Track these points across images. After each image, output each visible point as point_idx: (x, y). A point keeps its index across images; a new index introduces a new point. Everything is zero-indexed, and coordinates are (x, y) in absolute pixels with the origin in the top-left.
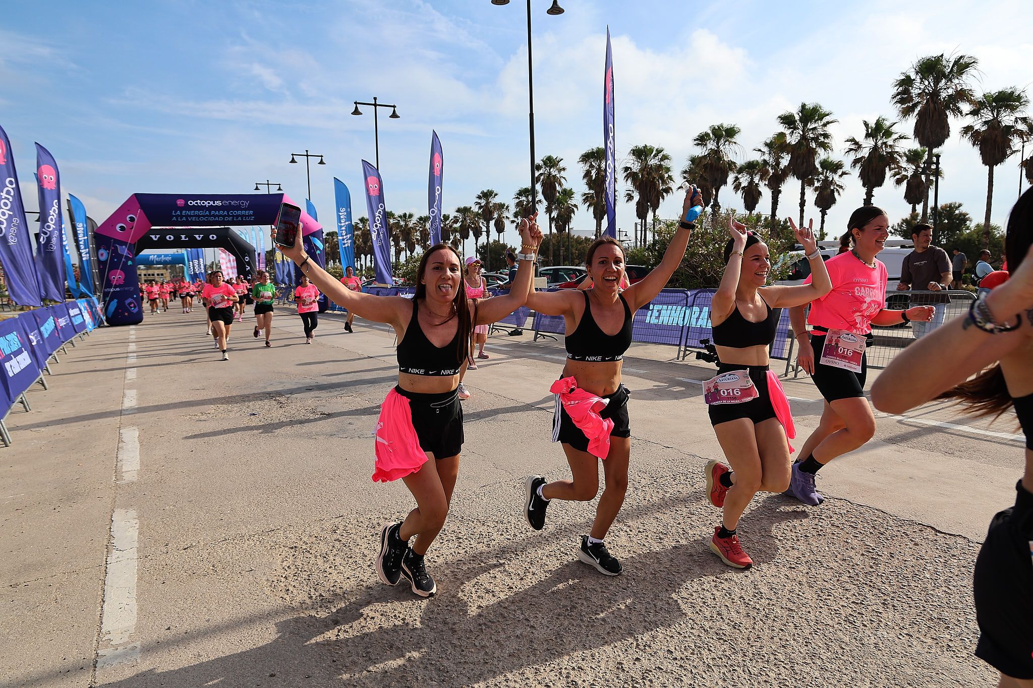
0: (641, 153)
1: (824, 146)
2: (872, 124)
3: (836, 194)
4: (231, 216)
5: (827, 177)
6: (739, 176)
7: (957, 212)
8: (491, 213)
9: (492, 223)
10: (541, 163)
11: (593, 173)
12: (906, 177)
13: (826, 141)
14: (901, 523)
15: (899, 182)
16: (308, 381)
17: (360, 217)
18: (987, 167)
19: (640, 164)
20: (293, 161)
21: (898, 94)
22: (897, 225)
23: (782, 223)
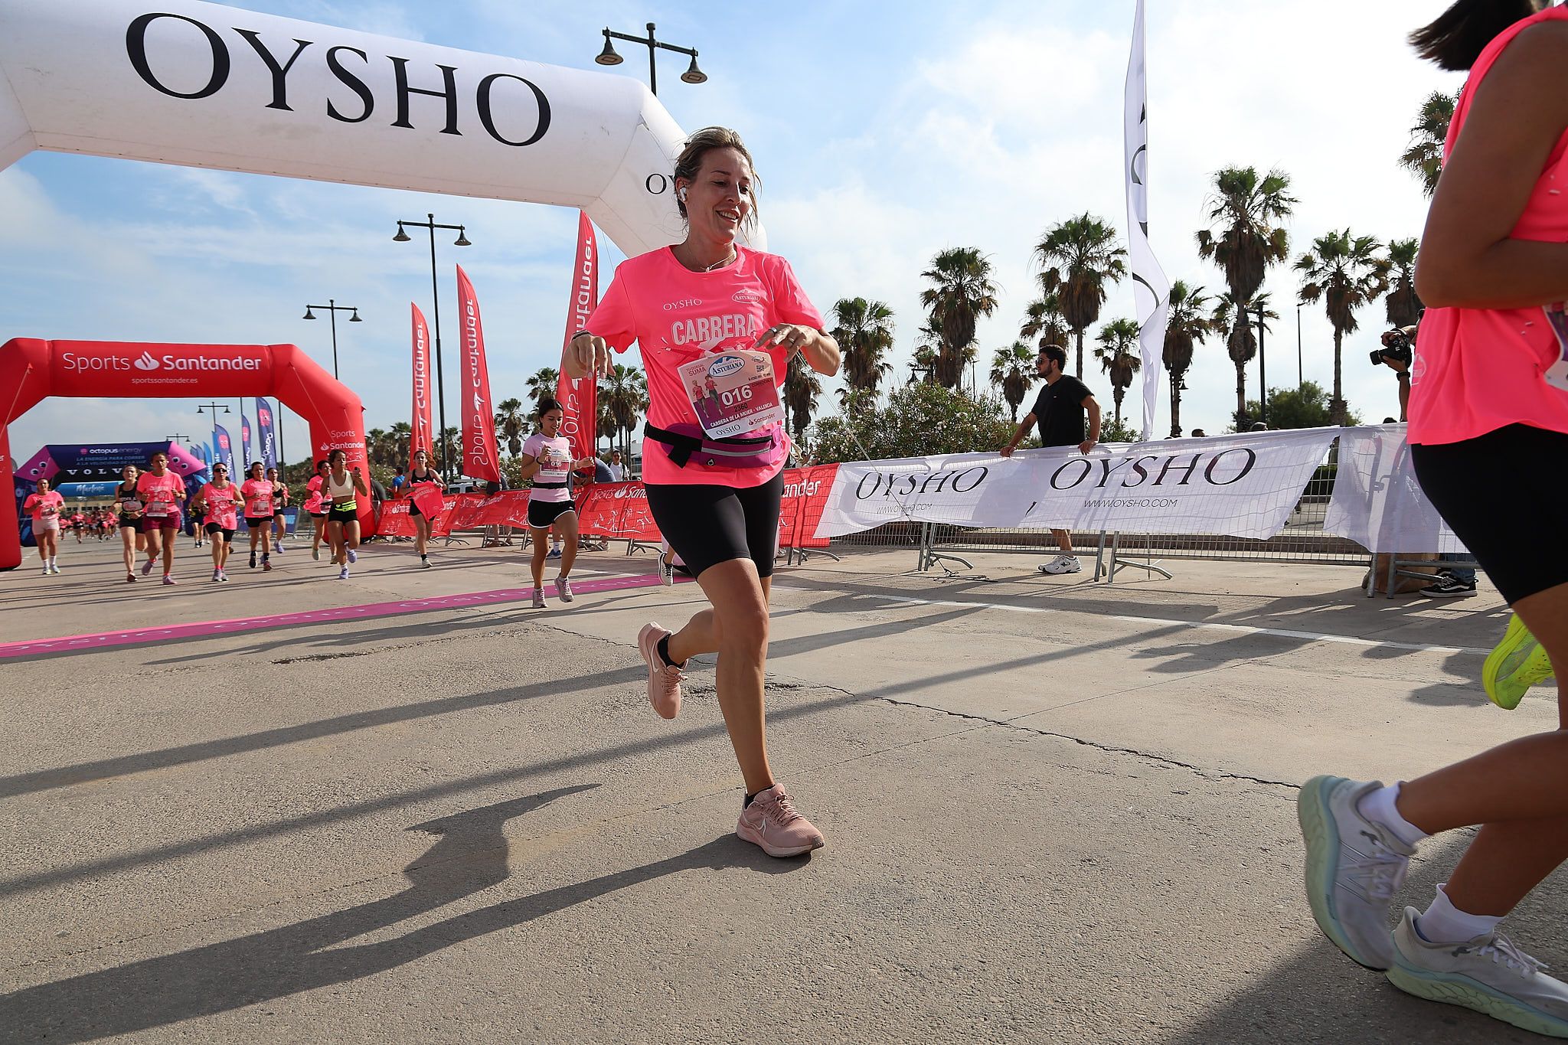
8: (515, 425)
10: (536, 377)
17: (371, 429)
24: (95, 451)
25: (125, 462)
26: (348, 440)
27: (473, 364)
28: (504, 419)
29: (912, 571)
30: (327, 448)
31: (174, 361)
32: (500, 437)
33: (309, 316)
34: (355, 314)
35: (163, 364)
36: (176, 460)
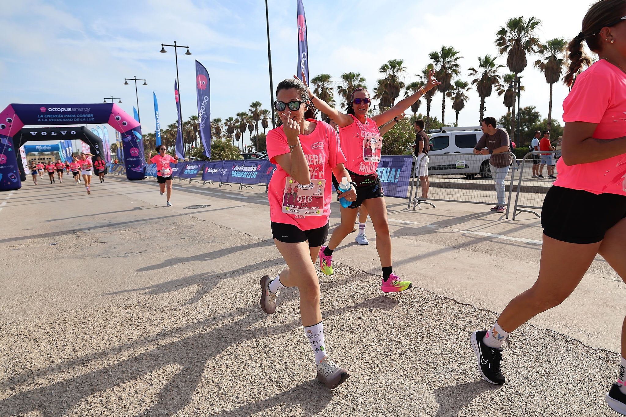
0: (348, 77)
1: (456, 72)
2: (483, 58)
3: (464, 102)
4: (78, 118)
5: (459, 91)
6: (408, 91)
7: (533, 111)
8: (258, 116)
9: (260, 122)
11: (320, 90)
12: (504, 91)
13: (457, 69)
14: (437, 297)
15: (500, 94)
16: (106, 221)
18: (549, 84)
19: (347, 84)
20: (126, 83)
21: (498, 40)
22: (499, 120)
23: (433, 120)
36: (118, 119)
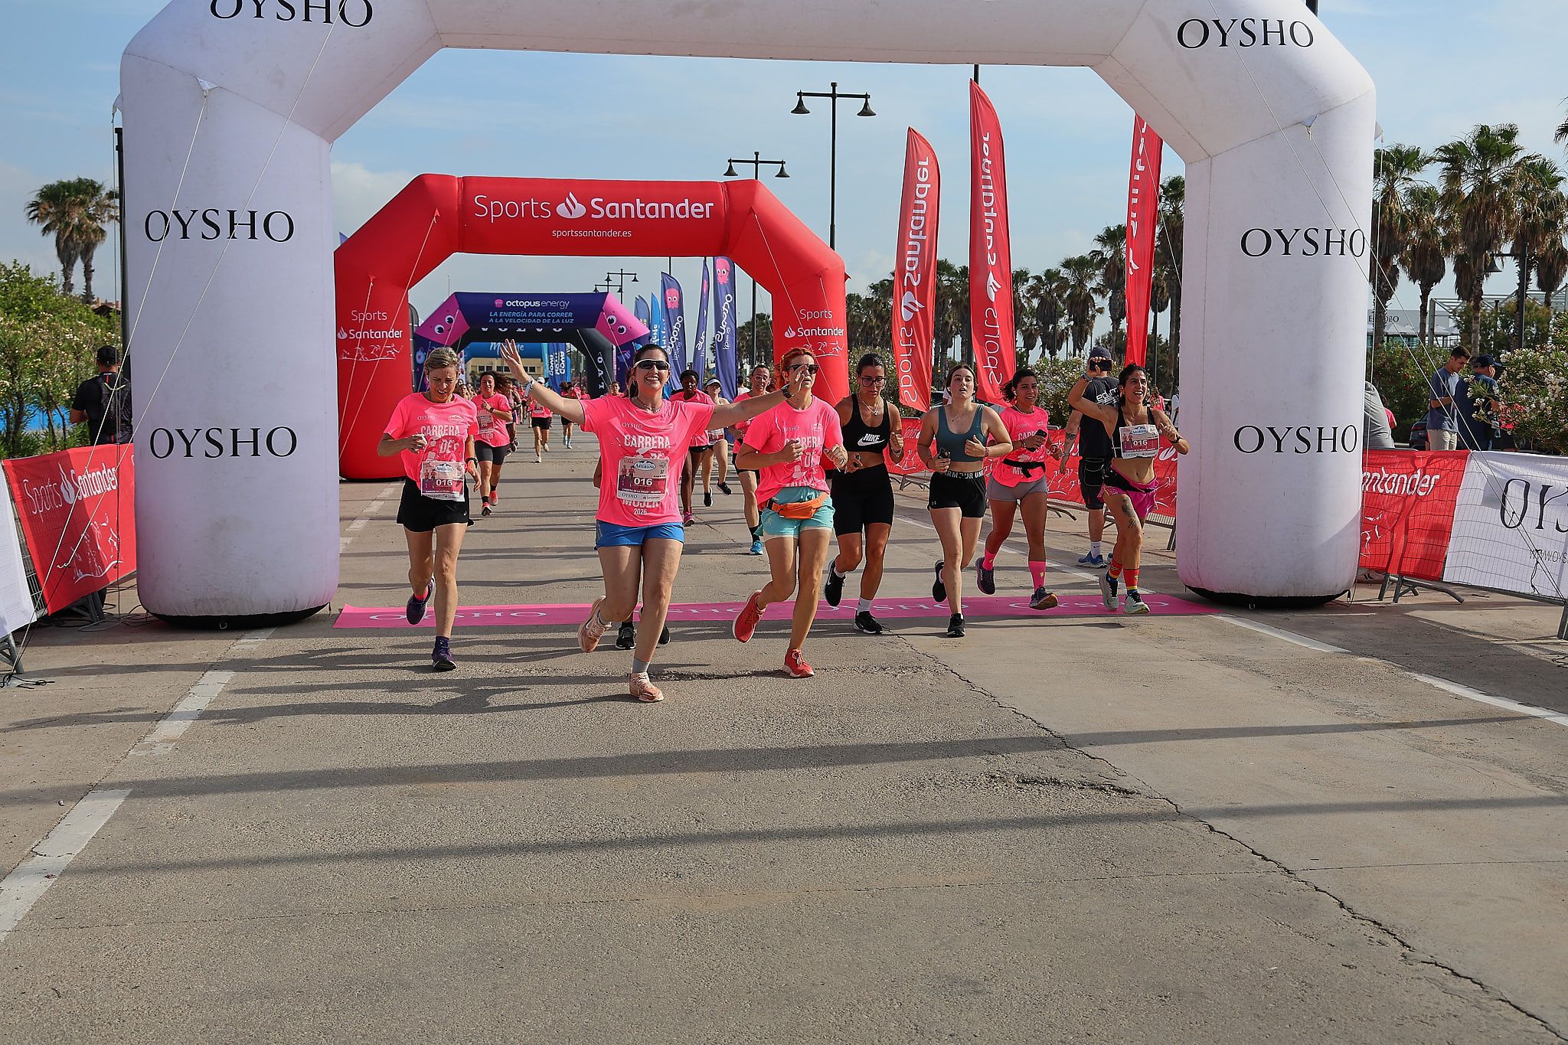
4: (549, 318)
24: (512, 304)
25: (548, 321)
26: (821, 323)
27: (988, 231)
28: (1103, 260)
29: (1546, 638)
30: (793, 334)
31: (603, 205)
32: (1095, 290)
33: (800, 109)
34: (866, 104)
35: (590, 210)
36: (611, 321)
